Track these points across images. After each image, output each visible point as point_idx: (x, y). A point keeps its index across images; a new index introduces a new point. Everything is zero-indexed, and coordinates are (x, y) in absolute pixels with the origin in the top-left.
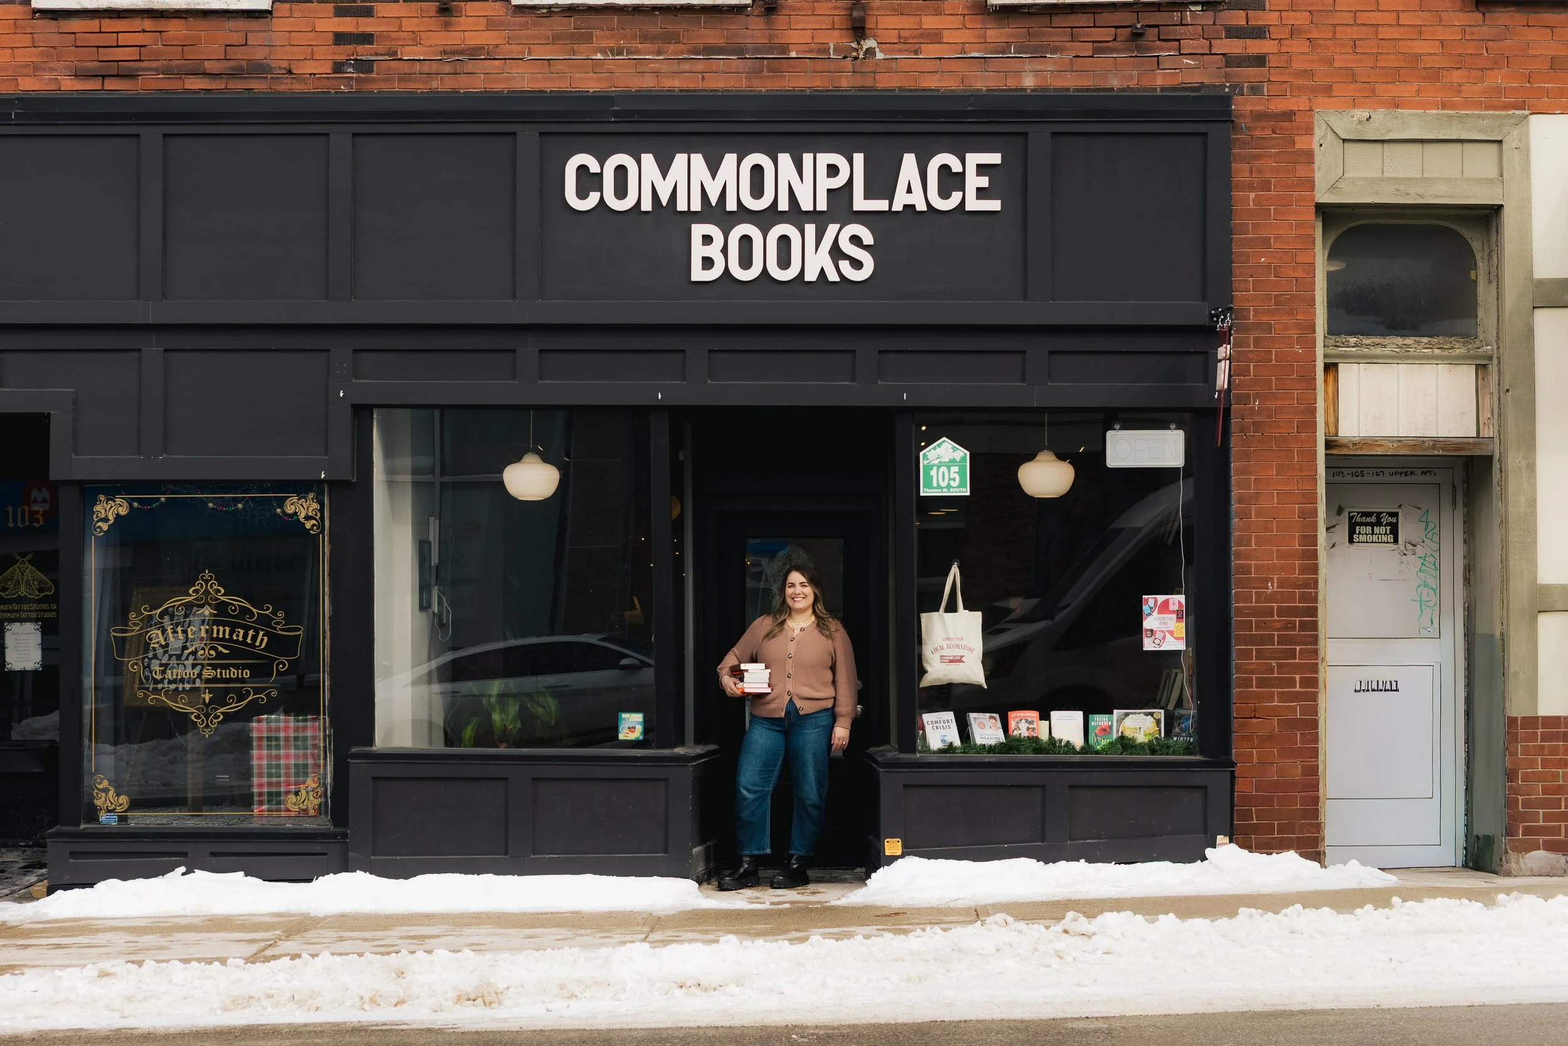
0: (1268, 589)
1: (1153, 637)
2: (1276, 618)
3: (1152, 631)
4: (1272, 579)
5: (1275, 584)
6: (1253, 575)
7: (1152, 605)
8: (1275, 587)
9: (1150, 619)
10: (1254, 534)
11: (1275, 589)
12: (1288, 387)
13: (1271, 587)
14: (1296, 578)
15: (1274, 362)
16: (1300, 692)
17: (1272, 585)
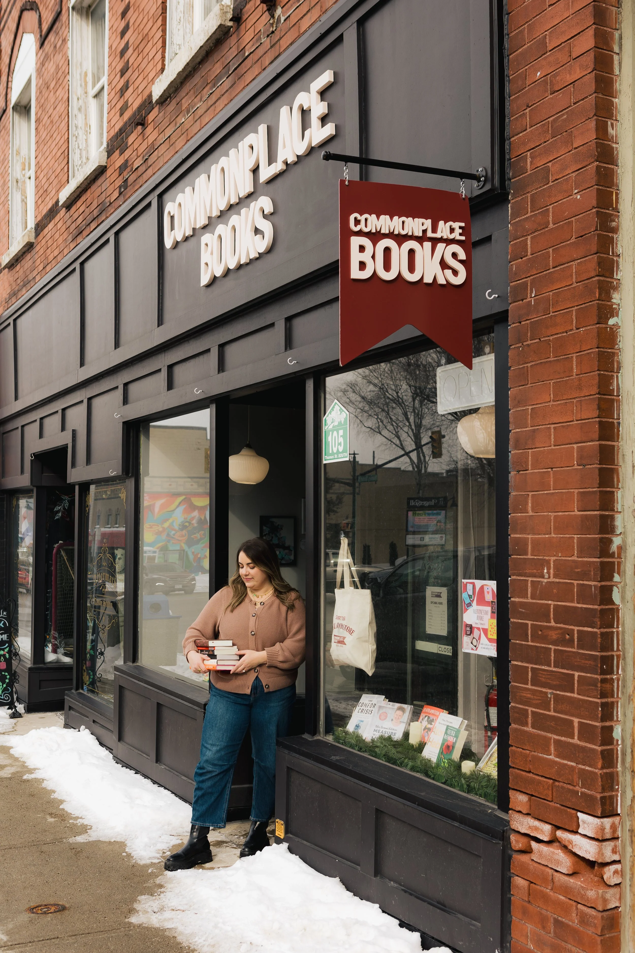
0: (543, 577)
1: (472, 636)
2: (553, 624)
3: (471, 627)
4: (548, 562)
5: (552, 571)
6: (529, 556)
7: (471, 593)
8: (552, 576)
9: (470, 610)
10: (531, 494)
11: (552, 579)
12: (564, 261)
13: (546, 576)
14: (574, 561)
15: (551, 226)
16: (578, 746)
17: (548, 573)
